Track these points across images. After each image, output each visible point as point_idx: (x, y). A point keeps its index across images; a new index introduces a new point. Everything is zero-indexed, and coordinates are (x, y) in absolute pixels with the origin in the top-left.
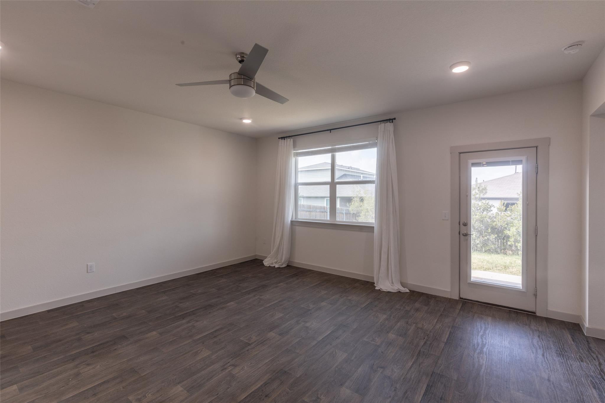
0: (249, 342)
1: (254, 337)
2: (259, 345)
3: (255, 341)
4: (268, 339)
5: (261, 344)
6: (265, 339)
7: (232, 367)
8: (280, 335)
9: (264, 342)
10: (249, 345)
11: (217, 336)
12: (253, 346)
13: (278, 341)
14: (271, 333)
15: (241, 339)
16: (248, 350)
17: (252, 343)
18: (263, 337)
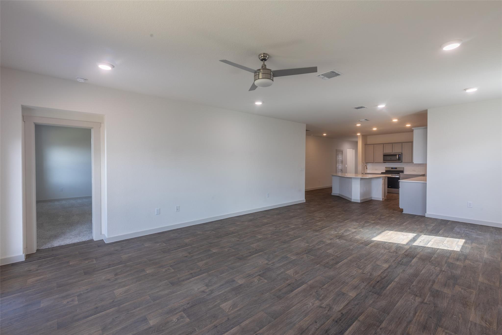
0: (260, 277)
1: (256, 281)
2: (252, 274)
3: (255, 277)
4: (244, 278)
5: (250, 274)
6: (247, 278)
7: (268, 263)
8: (234, 281)
9: (248, 276)
10: (259, 275)
11: (288, 286)
12: (257, 274)
13: (237, 276)
14: (241, 283)
15: (266, 281)
16: (260, 271)
17: (257, 276)
18: (248, 280)
